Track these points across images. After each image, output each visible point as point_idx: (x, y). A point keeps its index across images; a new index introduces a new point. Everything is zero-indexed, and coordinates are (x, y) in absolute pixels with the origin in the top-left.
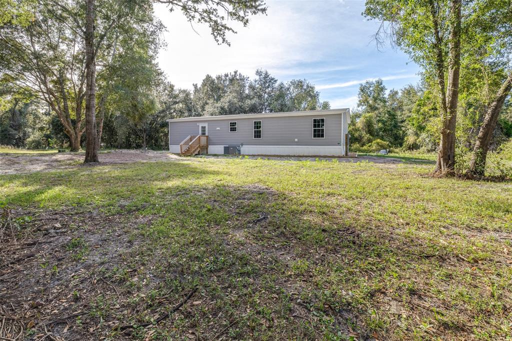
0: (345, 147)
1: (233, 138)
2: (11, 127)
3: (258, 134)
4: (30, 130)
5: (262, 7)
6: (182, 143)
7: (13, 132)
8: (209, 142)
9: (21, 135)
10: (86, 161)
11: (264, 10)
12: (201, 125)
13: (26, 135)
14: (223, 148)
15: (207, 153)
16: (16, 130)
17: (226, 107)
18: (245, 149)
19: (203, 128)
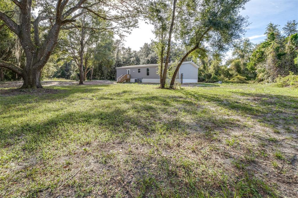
0: (181, 80)
1: (139, 75)
2: (65, 70)
3: (148, 74)
4: (72, 72)
5: (137, 26)
6: (119, 78)
7: (66, 73)
8: (131, 77)
9: (69, 74)
10: (80, 83)
11: (138, 27)
12: (128, 70)
13: (70, 74)
14: (134, 80)
15: (130, 82)
16: (67, 72)
17: (150, 60)
18: (144, 80)
19: (129, 71)
